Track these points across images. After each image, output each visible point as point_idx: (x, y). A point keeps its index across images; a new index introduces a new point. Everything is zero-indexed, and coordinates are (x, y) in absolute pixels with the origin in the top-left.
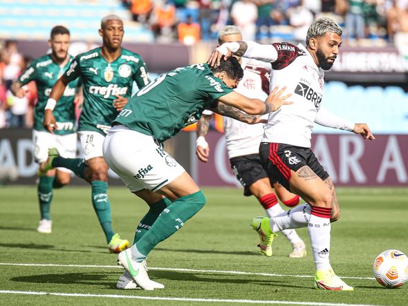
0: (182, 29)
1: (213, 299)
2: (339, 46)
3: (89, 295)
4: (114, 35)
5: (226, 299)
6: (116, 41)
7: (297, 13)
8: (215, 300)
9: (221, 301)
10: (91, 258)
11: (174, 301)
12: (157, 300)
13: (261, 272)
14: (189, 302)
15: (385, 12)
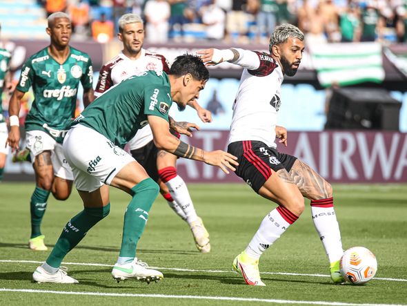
0: (96, 27)
1: (127, 293)
2: (302, 51)
3: (4, 290)
4: (62, 33)
5: (140, 293)
6: (65, 39)
7: (210, 11)
8: (128, 295)
9: (135, 295)
10: (6, 253)
11: (89, 295)
12: (71, 295)
13: (174, 267)
14: (103, 296)
15: (296, 11)
